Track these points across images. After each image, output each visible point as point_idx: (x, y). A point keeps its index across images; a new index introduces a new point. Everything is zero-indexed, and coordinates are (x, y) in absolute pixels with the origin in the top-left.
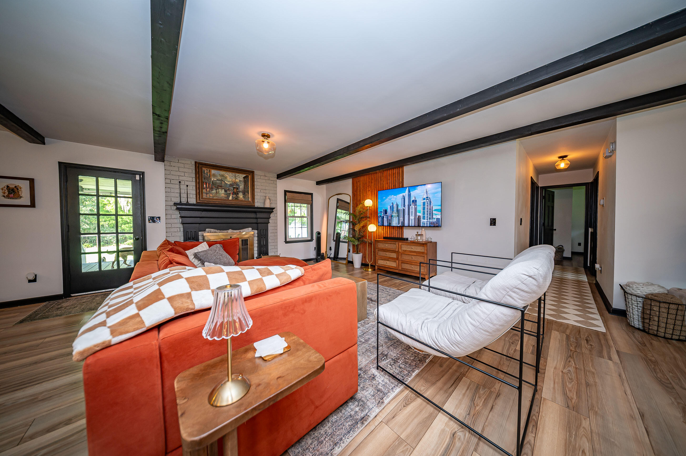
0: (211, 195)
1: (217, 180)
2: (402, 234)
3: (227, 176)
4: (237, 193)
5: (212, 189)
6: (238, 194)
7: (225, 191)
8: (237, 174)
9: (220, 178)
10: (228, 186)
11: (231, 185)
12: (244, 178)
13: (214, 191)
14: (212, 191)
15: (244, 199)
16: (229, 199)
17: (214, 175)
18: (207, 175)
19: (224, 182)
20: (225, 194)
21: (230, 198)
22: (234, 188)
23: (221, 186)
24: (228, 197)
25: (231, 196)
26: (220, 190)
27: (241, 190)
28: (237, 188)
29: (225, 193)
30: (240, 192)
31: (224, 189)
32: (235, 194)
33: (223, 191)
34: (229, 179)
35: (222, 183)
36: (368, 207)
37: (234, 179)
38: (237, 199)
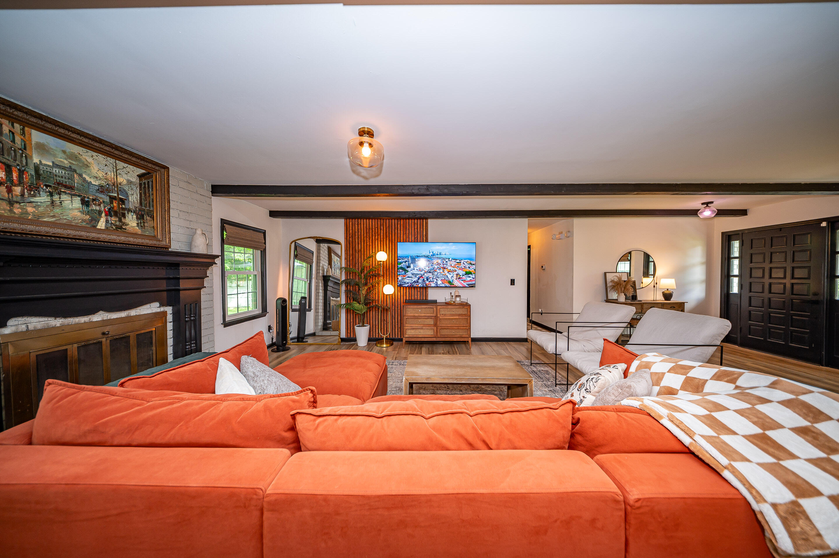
0: (30, 209)
1: (55, 165)
2: (426, 296)
3: (90, 160)
4: (121, 214)
5: (34, 189)
6: (124, 216)
7: (85, 203)
8: (121, 165)
9: (66, 162)
10: (93, 189)
11: (102, 189)
12: (140, 176)
13: (43, 198)
14: (34, 196)
15: (139, 231)
16: (98, 227)
17: (42, 148)
18: (13, 141)
19: (80, 175)
20: (82, 212)
21: (101, 224)
22: (112, 198)
23: (71, 188)
24: (95, 220)
25: (103, 220)
26: (64, 197)
27: (131, 206)
28: (122, 201)
29: (85, 208)
30: (129, 210)
31: (79, 196)
32: (116, 214)
33: (77, 203)
34: (95, 169)
35: (72, 178)
36: (381, 261)
37: (111, 175)
38: (120, 228)
